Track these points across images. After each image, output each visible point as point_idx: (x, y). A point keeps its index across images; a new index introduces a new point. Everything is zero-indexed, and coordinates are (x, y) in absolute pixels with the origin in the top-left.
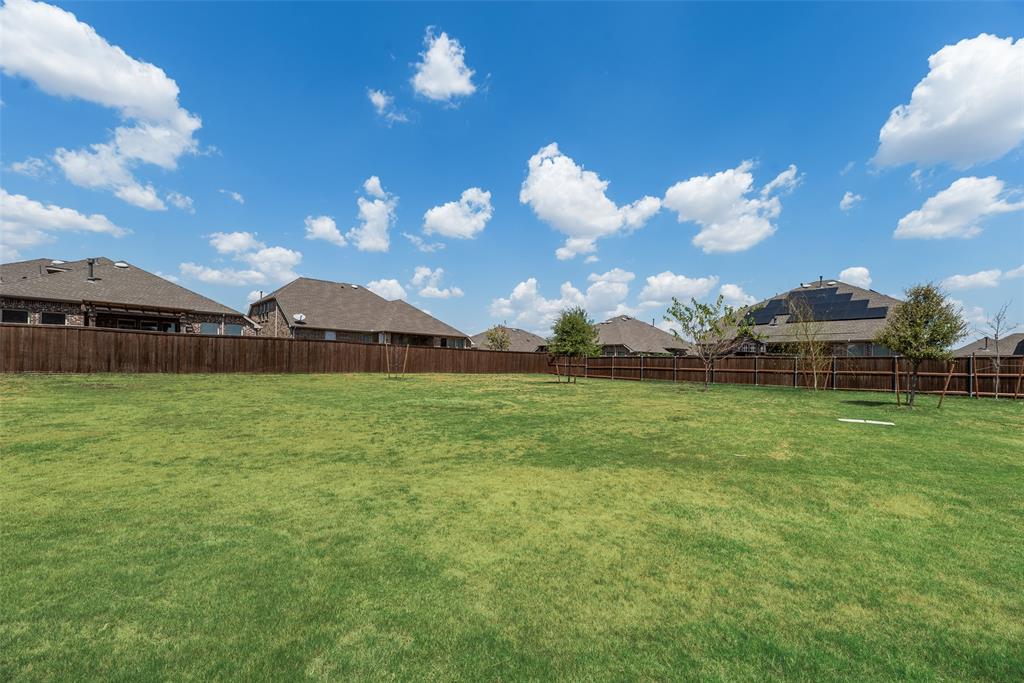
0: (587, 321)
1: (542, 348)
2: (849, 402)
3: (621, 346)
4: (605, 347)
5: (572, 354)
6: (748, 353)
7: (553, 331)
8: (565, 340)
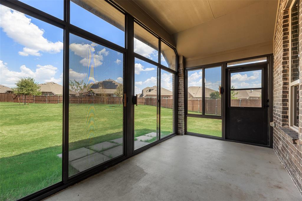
0: (35, 83)
1: (9, 92)
2: (111, 106)
3: (51, 93)
4: (43, 93)
5: (26, 94)
6: (91, 96)
7: (16, 85)
8: (23, 89)
